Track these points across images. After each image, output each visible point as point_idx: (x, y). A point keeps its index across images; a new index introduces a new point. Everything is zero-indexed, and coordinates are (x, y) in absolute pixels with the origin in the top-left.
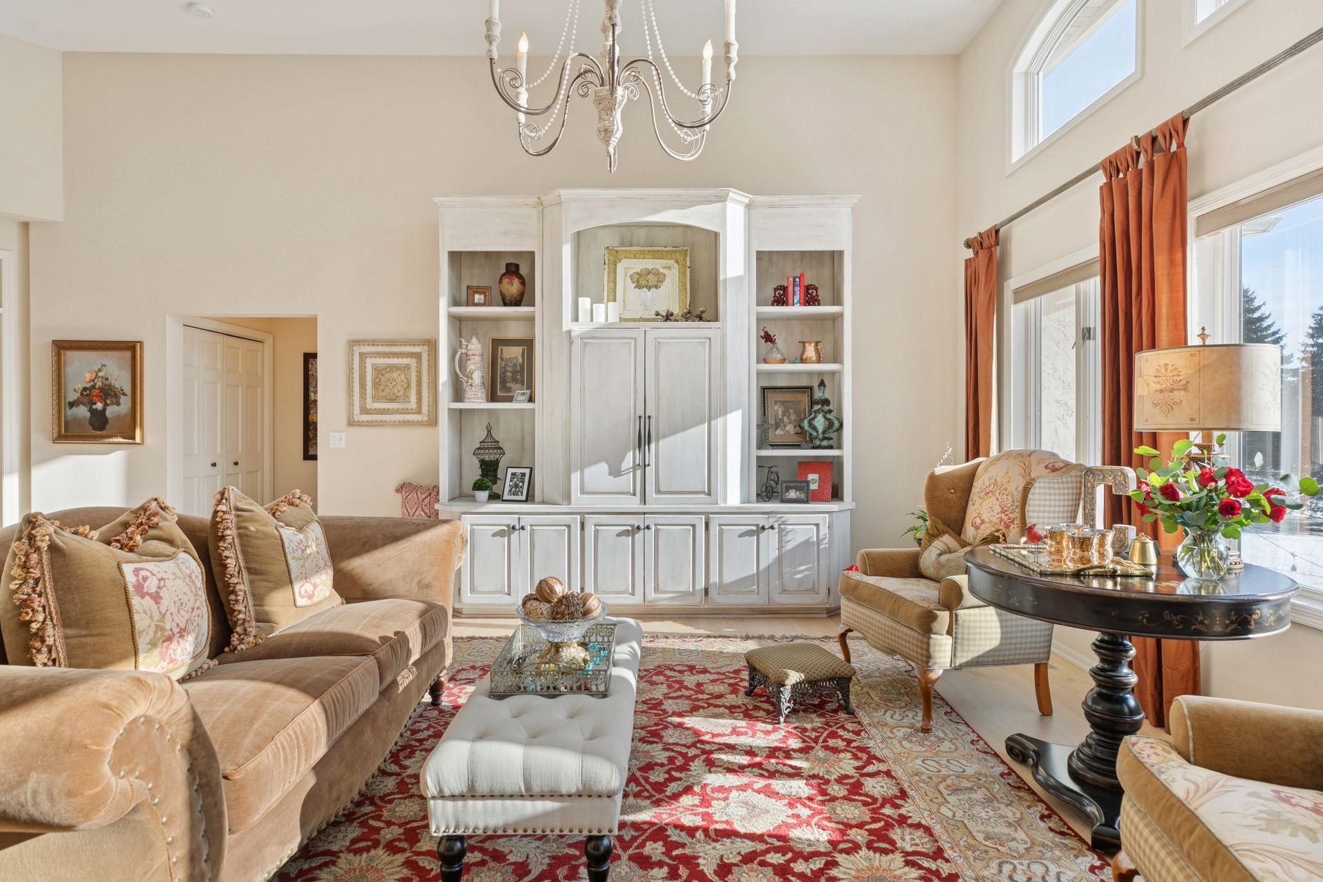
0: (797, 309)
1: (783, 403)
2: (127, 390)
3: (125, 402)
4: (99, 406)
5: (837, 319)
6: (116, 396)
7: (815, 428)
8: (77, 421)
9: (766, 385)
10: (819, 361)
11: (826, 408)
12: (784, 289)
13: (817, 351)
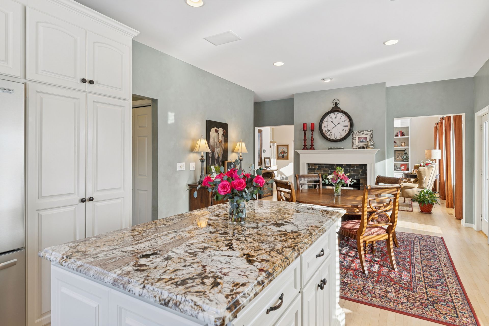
0: (400, 137)
1: (399, 153)
2: (287, 152)
3: (287, 154)
4: (283, 154)
5: (408, 138)
6: (285, 153)
7: (404, 158)
8: (280, 156)
9: (395, 150)
10: (405, 146)
11: (406, 154)
12: (398, 133)
13: (405, 144)
